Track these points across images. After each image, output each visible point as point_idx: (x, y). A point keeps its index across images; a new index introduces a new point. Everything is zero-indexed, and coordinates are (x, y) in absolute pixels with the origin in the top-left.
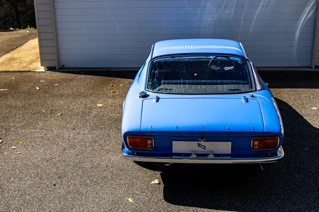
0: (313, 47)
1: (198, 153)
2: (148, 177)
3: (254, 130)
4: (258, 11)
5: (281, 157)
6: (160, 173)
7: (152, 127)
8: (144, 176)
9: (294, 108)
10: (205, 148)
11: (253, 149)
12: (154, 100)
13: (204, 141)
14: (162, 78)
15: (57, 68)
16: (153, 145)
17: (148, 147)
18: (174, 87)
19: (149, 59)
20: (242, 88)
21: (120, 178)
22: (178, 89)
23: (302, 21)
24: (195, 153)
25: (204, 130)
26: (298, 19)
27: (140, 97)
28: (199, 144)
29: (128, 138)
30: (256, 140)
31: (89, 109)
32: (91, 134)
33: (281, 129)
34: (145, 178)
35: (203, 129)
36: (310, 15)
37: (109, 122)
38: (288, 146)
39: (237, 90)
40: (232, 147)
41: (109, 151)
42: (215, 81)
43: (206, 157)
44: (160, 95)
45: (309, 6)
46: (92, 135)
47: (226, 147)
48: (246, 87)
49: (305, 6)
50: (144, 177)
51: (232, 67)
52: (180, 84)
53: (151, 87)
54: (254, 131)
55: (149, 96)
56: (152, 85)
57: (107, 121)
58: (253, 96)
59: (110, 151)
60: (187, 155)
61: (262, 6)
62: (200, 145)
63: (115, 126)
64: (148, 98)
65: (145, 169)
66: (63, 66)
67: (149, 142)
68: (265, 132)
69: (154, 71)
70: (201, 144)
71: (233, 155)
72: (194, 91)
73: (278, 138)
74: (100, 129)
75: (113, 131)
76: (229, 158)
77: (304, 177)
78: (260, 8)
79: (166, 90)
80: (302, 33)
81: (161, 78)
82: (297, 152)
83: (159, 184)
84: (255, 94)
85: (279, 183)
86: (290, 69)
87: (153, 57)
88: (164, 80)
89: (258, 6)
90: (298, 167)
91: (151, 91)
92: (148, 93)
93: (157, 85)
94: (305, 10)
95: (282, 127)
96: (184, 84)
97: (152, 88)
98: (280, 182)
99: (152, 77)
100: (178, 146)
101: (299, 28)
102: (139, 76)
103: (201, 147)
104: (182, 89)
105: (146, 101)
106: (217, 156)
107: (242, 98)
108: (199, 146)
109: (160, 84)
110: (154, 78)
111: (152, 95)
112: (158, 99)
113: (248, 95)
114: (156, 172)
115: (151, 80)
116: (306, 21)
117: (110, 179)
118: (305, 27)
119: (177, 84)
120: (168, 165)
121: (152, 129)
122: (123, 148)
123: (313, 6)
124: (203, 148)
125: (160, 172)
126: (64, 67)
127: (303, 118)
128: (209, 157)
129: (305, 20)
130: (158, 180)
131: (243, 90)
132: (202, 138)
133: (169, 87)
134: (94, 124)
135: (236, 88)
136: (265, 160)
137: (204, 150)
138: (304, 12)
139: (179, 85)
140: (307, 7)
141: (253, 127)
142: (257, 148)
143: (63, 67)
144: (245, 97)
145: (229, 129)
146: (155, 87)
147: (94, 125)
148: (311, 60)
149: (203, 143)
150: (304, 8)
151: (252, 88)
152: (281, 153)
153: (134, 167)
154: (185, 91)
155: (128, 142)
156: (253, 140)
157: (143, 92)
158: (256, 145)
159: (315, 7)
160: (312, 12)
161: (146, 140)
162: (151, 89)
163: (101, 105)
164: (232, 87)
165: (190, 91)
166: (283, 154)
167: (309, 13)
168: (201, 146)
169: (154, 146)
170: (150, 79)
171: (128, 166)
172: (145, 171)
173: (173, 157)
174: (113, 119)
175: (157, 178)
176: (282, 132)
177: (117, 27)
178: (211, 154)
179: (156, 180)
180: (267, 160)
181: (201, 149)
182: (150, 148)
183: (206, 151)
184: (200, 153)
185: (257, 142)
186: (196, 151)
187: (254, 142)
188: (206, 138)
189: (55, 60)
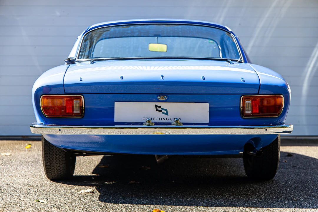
2: (75, 190)
3: (244, 81)
10: (167, 114)
11: (244, 114)
25: (165, 80)
28: (156, 106)
30: (248, 99)
34: (69, 190)
35: (163, 79)
43: (169, 125)
47: (200, 111)
62: (158, 109)
68: (262, 85)
70: (160, 107)
73: (281, 97)
76: (207, 126)
80: (311, 86)
83: (93, 192)
87: (90, 29)
101: (307, 79)
103: (161, 111)
108: (157, 110)
114: (89, 187)
118: (315, 77)
121: (82, 80)
124: (163, 113)
125: (96, 187)
128: (173, 124)
136: (264, 129)
137: (165, 116)
141: (242, 78)
142: (250, 112)
145: (204, 79)
149: (164, 105)
153: (53, 185)
155: (41, 104)
156: (243, 98)
161: (71, 99)
168: (160, 109)
172: (71, 186)
180: (266, 130)
181: (160, 115)
182: (77, 115)
183: (169, 119)
184: (159, 121)
185: (250, 102)
186: (153, 119)
187: (244, 102)
188: (169, 95)
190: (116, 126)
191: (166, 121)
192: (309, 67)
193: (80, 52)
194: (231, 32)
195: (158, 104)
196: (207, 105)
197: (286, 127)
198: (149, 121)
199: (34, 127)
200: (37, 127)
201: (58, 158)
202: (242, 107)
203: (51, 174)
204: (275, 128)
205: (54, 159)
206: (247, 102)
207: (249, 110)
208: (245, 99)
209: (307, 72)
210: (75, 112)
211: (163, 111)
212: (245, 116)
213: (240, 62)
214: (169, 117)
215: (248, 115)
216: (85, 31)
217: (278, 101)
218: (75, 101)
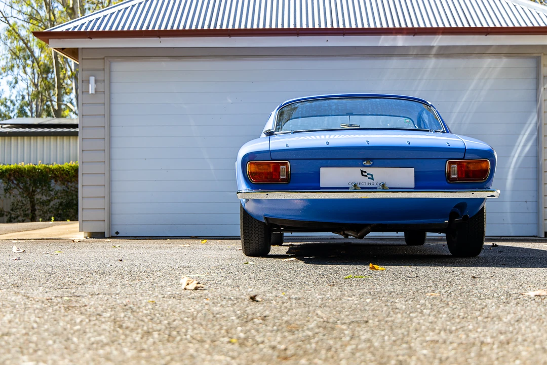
0: (537, 202)
1: (361, 186)
3: (449, 145)
10: (372, 179)
11: (450, 179)
15: (106, 236)
16: (289, 171)
23: (515, 159)
25: (370, 145)
26: (508, 156)
28: (362, 172)
30: (453, 163)
35: (368, 144)
36: (527, 148)
40: (415, 175)
43: (375, 189)
45: (524, 134)
47: (405, 176)
49: (517, 135)
54: (449, 147)
62: (364, 173)
66: (117, 233)
70: (365, 172)
73: (488, 162)
80: (516, 179)
87: (283, 104)
94: (519, 141)
100: (329, 176)
101: (511, 170)
103: (366, 176)
108: (363, 175)
116: (521, 159)
118: (520, 168)
121: (288, 146)
123: (531, 134)
124: (369, 178)
126: (118, 235)
129: (519, 157)
132: (367, 160)
136: (470, 193)
137: (371, 181)
138: (517, 144)
140: (521, 136)
141: (448, 143)
143: (116, 235)
145: (409, 144)
148: (538, 224)
149: (369, 170)
150: (517, 138)
155: (248, 170)
156: (448, 164)
158: (454, 171)
159: (535, 137)
160: (530, 144)
161: (278, 165)
167: (525, 146)
168: (366, 174)
180: (473, 194)
181: (365, 180)
182: (283, 180)
183: (375, 183)
184: (364, 186)
185: (456, 166)
186: (358, 184)
187: (450, 167)
188: (374, 160)
189: (104, 220)
190: (321, 190)
191: (371, 186)
192: (514, 157)
193: (277, 126)
194: (431, 105)
195: (363, 169)
196: (412, 170)
197: (493, 191)
198: (355, 185)
199: (241, 193)
200: (244, 193)
201: (257, 232)
202: (448, 171)
203: (249, 249)
204: (481, 191)
205: (253, 233)
206: (452, 166)
207: (454, 175)
208: (450, 163)
209: (511, 163)
210: (281, 177)
211: (368, 176)
212: (451, 181)
213: (443, 132)
214: (375, 181)
215: (454, 179)
216: (279, 107)
217: (483, 165)
218: (281, 167)
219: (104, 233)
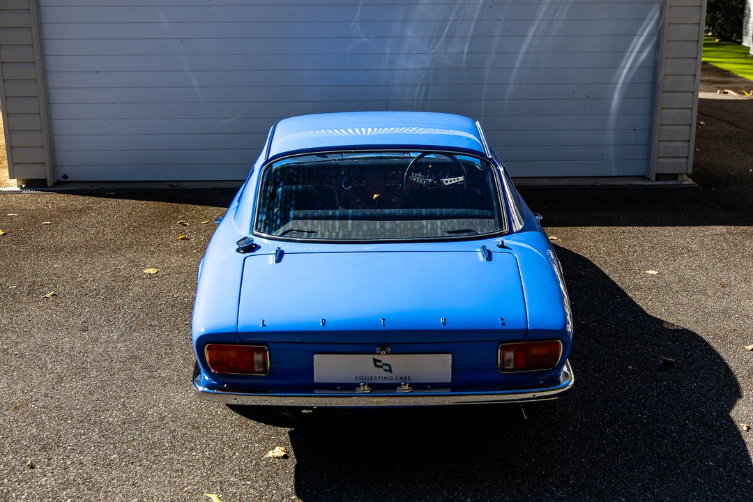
0: (650, 131)
1: (374, 381)
2: (259, 441)
3: (503, 324)
4: (525, 47)
5: (568, 388)
6: (290, 433)
7: (263, 321)
8: (251, 439)
9: (607, 272)
10: (390, 371)
11: (503, 369)
12: (272, 258)
13: (387, 354)
14: (291, 206)
15: (49, 184)
16: (269, 366)
17: (256, 370)
18: (318, 226)
19: (262, 159)
20: (477, 225)
21: (192, 445)
22: (329, 231)
23: (625, 71)
24: (367, 382)
25: (386, 328)
26: (615, 67)
27: (238, 250)
28: (375, 361)
29: (208, 349)
30: (508, 349)
31: (123, 282)
32: (125, 341)
33: (566, 322)
34: (252, 443)
35: (384, 325)
36: (644, 56)
37: (170, 311)
38: (590, 362)
39: (468, 231)
40: (453, 366)
41: (167, 380)
42: (415, 211)
43: (394, 391)
44: (285, 246)
45: (641, 35)
46: (127, 343)
47: (439, 366)
48: (489, 225)
49: (631, 35)
50: (249, 441)
51: (461, 179)
52: (333, 218)
53: (265, 228)
54: (503, 327)
55: (259, 247)
56: (268, 221)
57: (167, 308)
58: (502, 246)
59: (170, 380)
60: (348, 388)
61: (534, 36)
62: (378, 363)
63: (186, 321)
64: (257, 252)
65: (252, 423)
66: (65, 177)
67: (258, 357)
68: (531, 330)
69: (272, 188)
70: (380, 361)
71: (456, 385)
72: (367, 235)
74: (149, 330)
75: (180, 332)
76: (448, 391)
77: (623, 432)
78: (528, 39)
79: (300, 233)
80: (625, 98)
81: (288, 206)
82: (610, 374)
83: (285, 457)
84: (508, 241)
85: (566, 449)
86: (601, 182)
87: (270, 156)
88: (295, 209)
89: (524, 36)
90: (611, 410)
91: (264, 235)
92: (257, 241)
93: (278, 222)
94: (632, 45)
95: (568, 317)
96: (344, 218)
97: (267, 229)
98: (568, 447)
99: (268, 201)
100: (326, 367)
101: (619, 86)
102: (239, 201)
103: (381, 367)
104: (337, 230)
105: (253, 260)
106: (419, 387)
107: (479, 250)
108: (376, 365)
109: (285, 220)
110: (272, 205)
111: (268, 245)
112: (280, 255)
113: (492, 244)
114: (279, 428)
115: (265, 209)
116: (634, 70)
117: (167, 449)
118: (631, 84)
119: (327, 218)
120: (307, 411)
121: (265, 326)
122: (197, 372)
123: (650, 35)
124: (385, 370)
125: (289, 429)
126: (67, 180)
127: (625, 294)
128: (399, 391)
129: (631, 67)
130: (283, 449)
131: (482, 231)
132: (383, 346)
133: (308, 225)
134: (134, 316)
135: (465, 228)
136: (530, 395)
137: (388, 374)
138: (630, 50)
139: (330, 222)
140: (636, 38)
141: (502, 319)
142: (511, 367)
143: (63, 180)
144: (484, 247)
145: (445, 324)
146: (274, 226)
147: (134, 319)
148: (648, 160)
149: (385, 358)
150: (630, 42)
151: (501, 227)
152: (568, 377)
153: (226, 419)
154: (344, 235)
155: (208, 359)
156: (501, 349)
157: (246, 238)
158: (510, 361)
159: (655, 38)
160: (648, 49)
161: (251, 352)
162: (264, 232)
163: (152, 271)
164: (455, 224)
165: (357, 235)
166: (573, 380)
167: (640, 52)
168: (380, 364)
169: (270, 368)
170: (264, 207)
171: (213, 416)
172: (254, 427)
173: (315, 391)
174: (181, 303)
175: (280, 444)
176: (570, 328)
177: (195, 84)
178: (405, 385)
179: (277, 448)
180: (534, 396)
181: (380, 372)
182: (259, 372)
183: (394, 378)
184: (378, 381)
185: (512, 352)
186: (370, 378)
187: (503, 354)
188: (393, 345)
189: (44, 163)
190: (317, 392)
191: (389, 381)
192: (624, 67)
195: (378, 357)
196: (449, 357)
202: (500, 364)
206: (507, 353)
207: (509, 365)
208: (505, 349)
211: (385, 367)
212: (504, 372)
214: (394, 375)
215: (509, 370)
219: (46, 180)
